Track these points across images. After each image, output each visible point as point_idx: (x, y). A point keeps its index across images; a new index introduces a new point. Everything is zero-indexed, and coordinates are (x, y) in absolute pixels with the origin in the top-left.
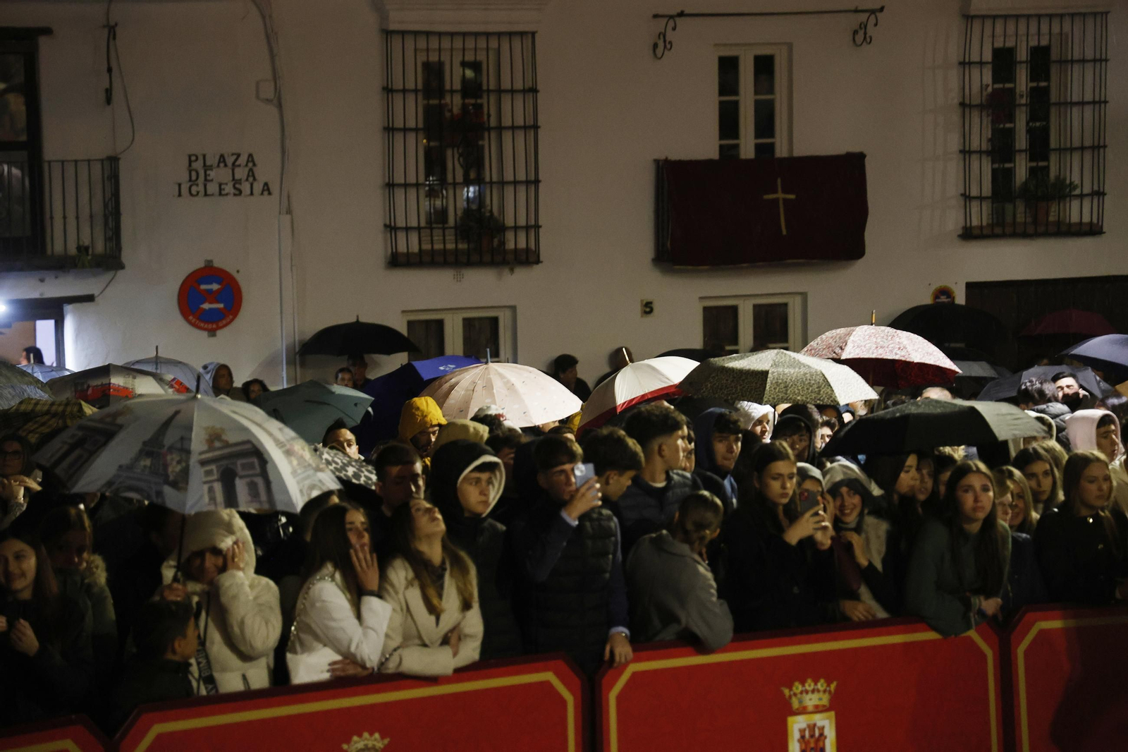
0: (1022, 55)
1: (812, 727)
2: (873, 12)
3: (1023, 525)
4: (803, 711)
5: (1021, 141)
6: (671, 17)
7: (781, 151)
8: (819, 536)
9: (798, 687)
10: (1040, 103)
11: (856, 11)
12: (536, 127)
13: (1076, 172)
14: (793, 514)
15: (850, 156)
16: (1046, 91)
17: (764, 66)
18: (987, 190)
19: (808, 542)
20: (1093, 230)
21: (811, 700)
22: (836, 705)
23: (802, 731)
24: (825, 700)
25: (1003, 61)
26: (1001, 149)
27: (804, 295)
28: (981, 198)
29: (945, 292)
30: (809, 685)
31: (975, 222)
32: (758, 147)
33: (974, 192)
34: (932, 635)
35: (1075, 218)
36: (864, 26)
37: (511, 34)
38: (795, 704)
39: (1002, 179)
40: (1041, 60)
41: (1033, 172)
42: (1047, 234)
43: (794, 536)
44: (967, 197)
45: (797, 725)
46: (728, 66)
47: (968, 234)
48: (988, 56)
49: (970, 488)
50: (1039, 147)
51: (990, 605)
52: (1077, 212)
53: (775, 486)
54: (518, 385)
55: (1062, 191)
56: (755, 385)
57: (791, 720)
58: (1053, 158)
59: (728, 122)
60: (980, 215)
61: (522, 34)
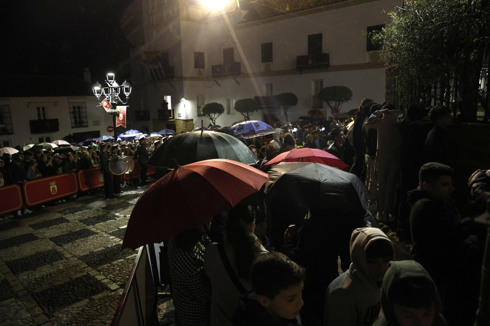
0: (76, 107)
1: (53, 187)
2: (57, 102)
3: (78, 160)
4: (52, 185)
5: (77, 117)
6: (29, 103)
7: (47, 118)
8: (51, 165)
9: (51, 183)
10: (79, 112)
11: (55, 102)
12: (11, 117)
13: (84, 120)
14: (47, 162)
15: (56, 119)
16: (80, 111)
17: (43, 109)
18: (74, 122)
19: (49, 166)
20: (87, 126)
21: (53, 184)
22: (56, 184)
23: (52, 188)
24: (55, 184)
25: (74, 107)
26: (75, 118)
27: (52, 136)
28: (73, 123)
29: (70, 134)
30: (52, 182)
31: (73, 126)
32: (44, 118)
33: (72, 122)
34: (68, 174)
35: (85, 125)
36: (56, 104)
37: (6, 105)
38: (51, 184)
39: (76, 121)
40: (79, 107)
41: (79, 120)
42: (81, 127)
43: (47, 165)
44: (72, 123)
45: (51, 187)
46: (38, 109)
47: (72, 128)
48: (72, 107)
49: (70, 157)
50: (80, 117)
51: (74, 170)
52: (85, 124)
53: (44, 159)
54: (8, 150)
55: (83, 122)
56: (42, 147)
57: (50, 186)
58: (81, 118)
59: (39, 115)
60: (73, 125)
61: (7, 105)
